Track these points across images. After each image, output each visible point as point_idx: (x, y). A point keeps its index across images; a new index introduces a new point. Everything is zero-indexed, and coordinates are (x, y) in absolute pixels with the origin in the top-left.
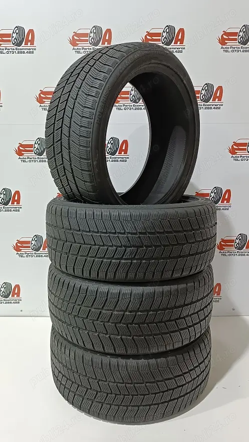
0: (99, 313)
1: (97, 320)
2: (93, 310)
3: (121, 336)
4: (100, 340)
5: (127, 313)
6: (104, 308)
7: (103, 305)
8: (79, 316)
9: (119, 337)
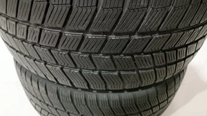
0: (80, 39)
1: (77, 50)
2: (67, 33)
3: (120, 71)
4: (84, 78)
5: (136, 37)
6: (91, 29)
7: (87, 22)
8: (40, 43)
9: (116, 73)
